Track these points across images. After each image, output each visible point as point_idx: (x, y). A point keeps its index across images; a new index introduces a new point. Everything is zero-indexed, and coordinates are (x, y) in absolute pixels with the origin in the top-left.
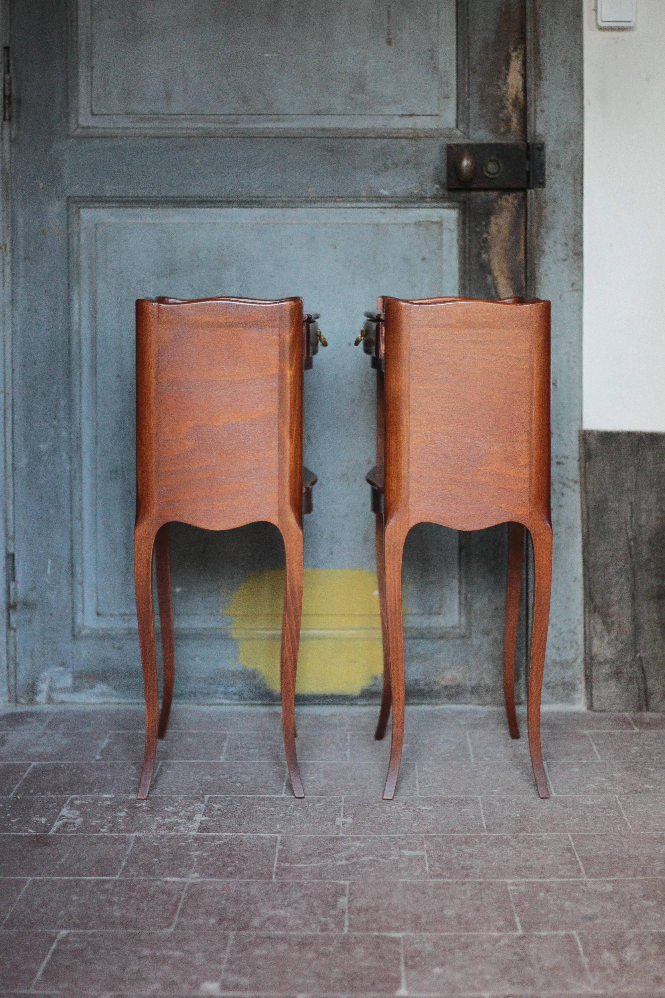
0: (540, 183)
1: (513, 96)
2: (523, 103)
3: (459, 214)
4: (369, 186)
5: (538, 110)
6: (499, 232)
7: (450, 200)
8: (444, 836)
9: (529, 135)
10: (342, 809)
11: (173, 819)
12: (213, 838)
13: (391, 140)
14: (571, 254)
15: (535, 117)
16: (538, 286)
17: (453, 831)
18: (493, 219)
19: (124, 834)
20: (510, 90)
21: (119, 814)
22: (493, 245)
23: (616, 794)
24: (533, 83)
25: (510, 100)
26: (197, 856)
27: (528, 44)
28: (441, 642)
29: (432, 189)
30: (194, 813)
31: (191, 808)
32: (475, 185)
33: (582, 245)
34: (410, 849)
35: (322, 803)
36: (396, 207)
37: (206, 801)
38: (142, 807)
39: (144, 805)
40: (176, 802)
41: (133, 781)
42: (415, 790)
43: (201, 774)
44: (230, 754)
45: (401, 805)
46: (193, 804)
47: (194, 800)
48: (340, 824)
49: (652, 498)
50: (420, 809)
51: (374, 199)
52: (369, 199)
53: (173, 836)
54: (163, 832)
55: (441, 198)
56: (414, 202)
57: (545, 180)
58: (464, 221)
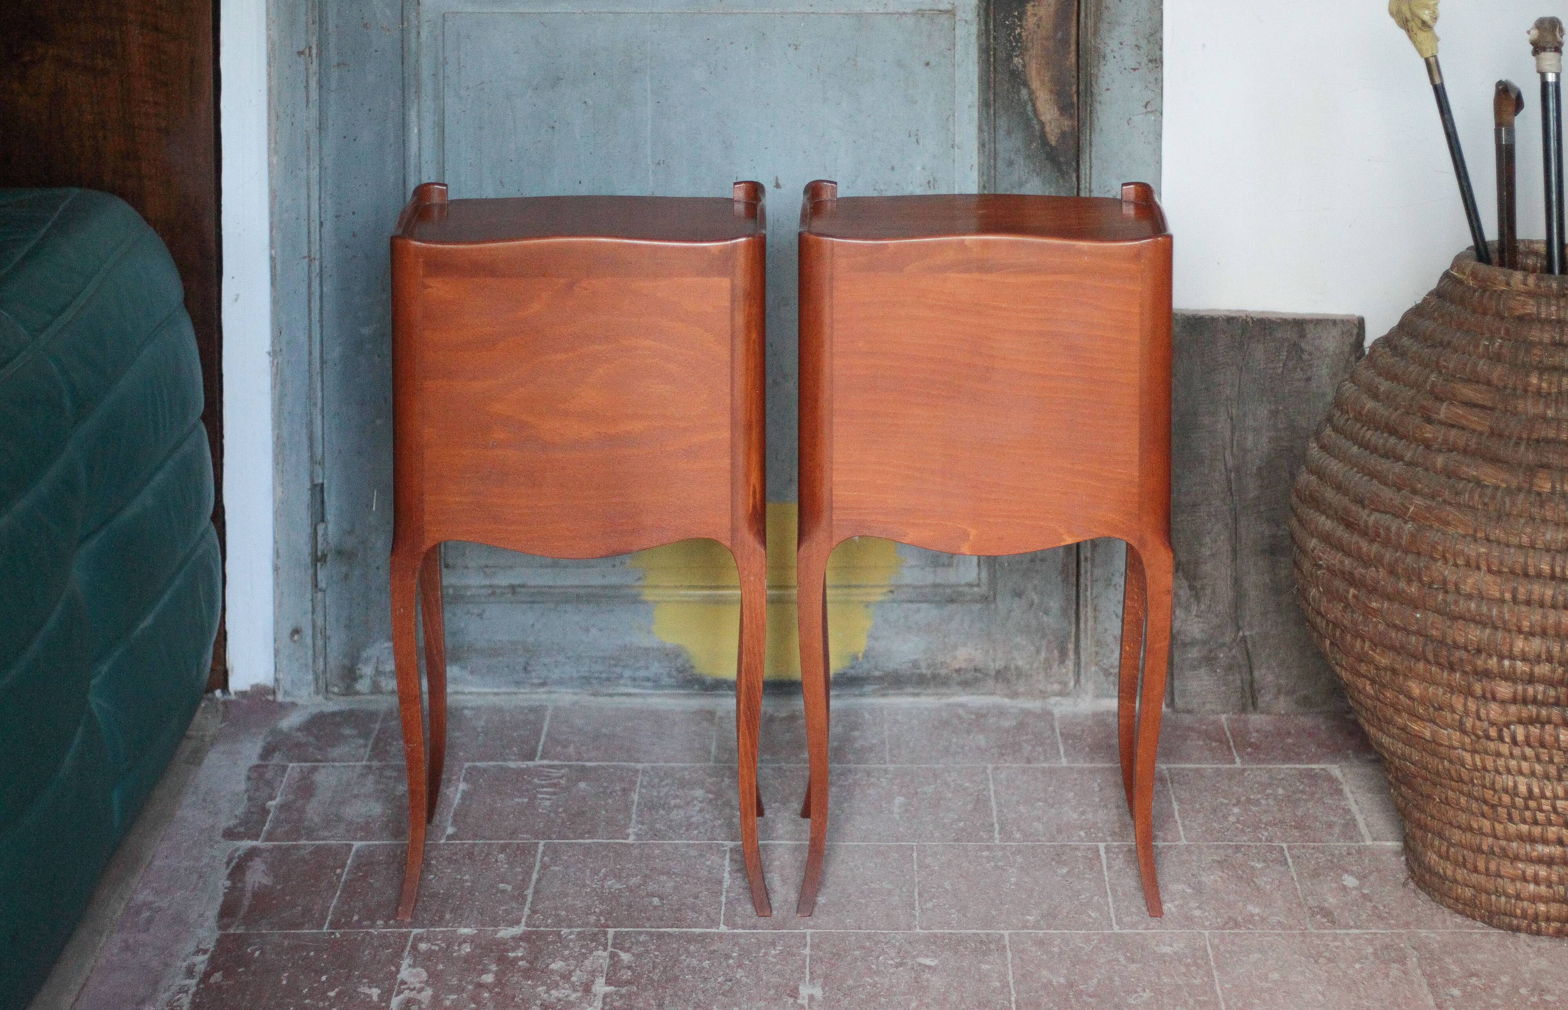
6: (1038, 26)
10: (807, 962)
11: (563, 991)
21: (484, 976)
22: (1029, 44)
23: (1206, 927)
28: (952, 606)
30: (593, 975)
31: (588, 963)
33: (1161, 49)
35: (778, 950)
37: (610, 942)
38: (516, 959)
39: (520, 954)
40: (567, 947)
41: (504, 892)
42: (914, 916)
43: (601, 874)
44: (643, 823)
45: (893, 955)
46: (591, 952)
47: (592, 941)
48: (806, 1002)
49: (1263, 412)
50: (920, 964)
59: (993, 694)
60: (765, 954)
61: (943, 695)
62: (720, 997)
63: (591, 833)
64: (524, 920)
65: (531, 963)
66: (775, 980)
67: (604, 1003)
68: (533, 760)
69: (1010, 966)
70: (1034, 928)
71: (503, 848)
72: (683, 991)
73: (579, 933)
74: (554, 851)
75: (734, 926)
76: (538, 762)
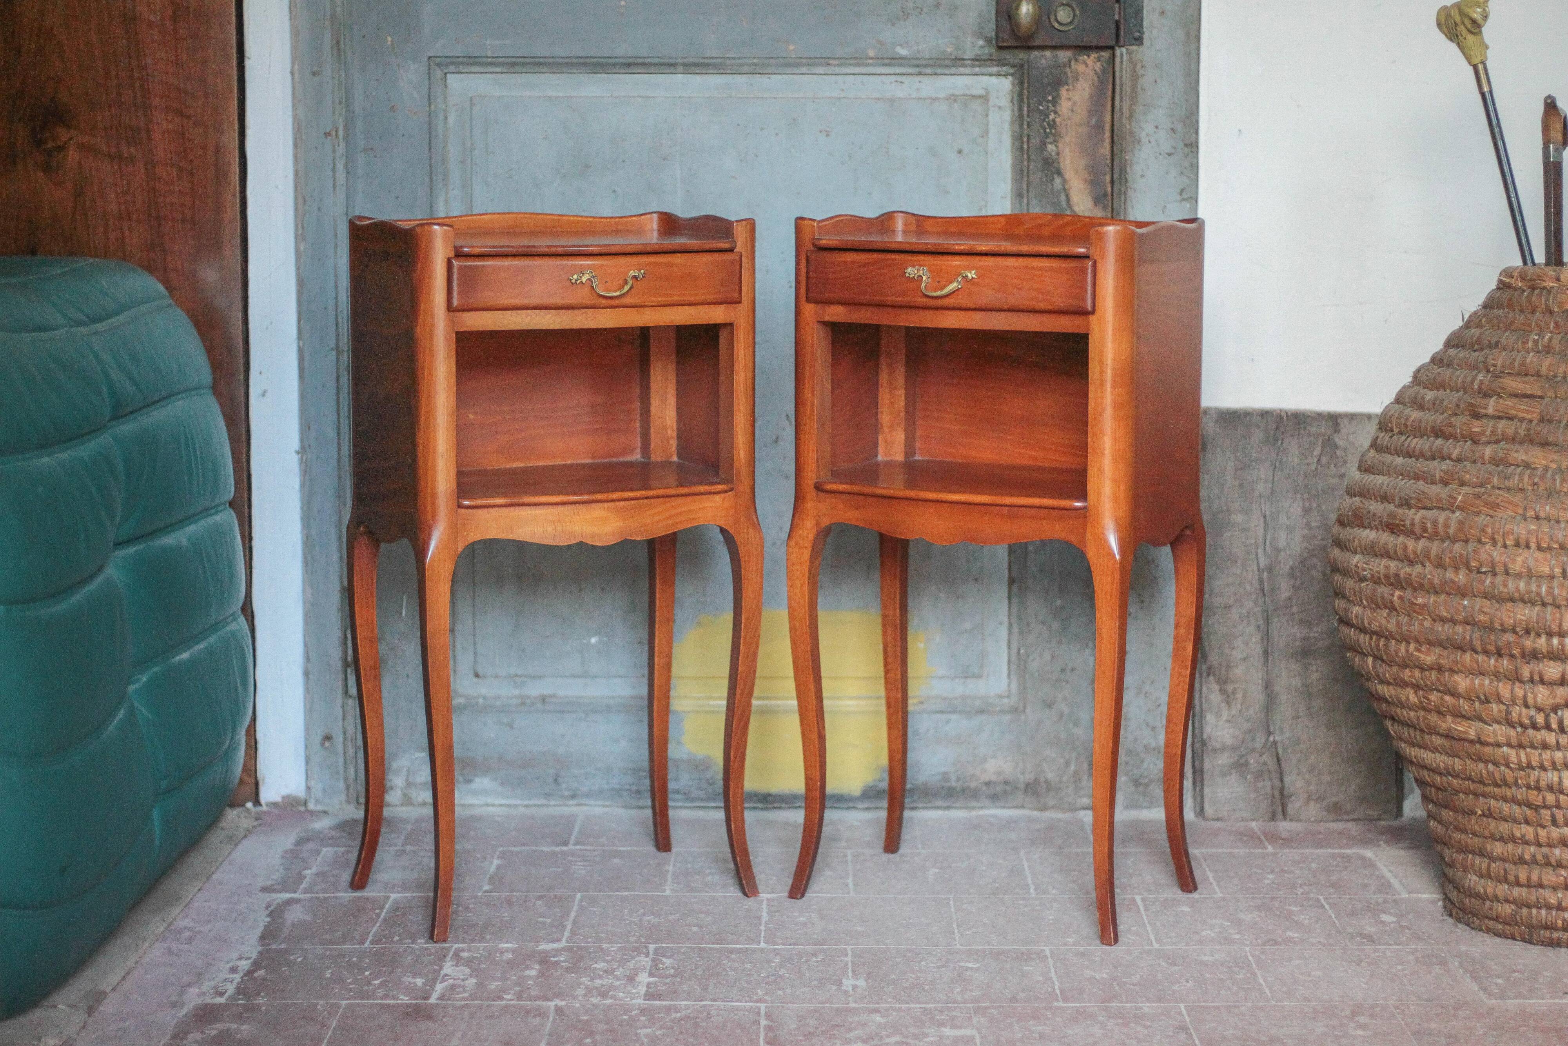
0: (1135, 39)
3: (1013, 84)
4: (880, 43)
6: (1073, 111)
7: (1000, 63)
8: (1000, 1007)
10: (850, 964)
11: (607, 981)
12: (668, 1010)
14: (1180, 145)
16: (1131, 193)
17: (1014, 999)
18: (1063, 91)
19: (537, 1002)
21: (527, 972)
22: (1063, 131)
23: (1246, 945)
26: (646, 1036)
28: (981, 718)
29: (974, 46)
30: (636, 972)
31: (631, 965)
32: (1037, 43)
33: (1197, 133)
34: (953, 1027)
35: (820, 958)
36: (920, 74)
37: (651, 953)
38: (557, 963)
39: (562, 960)
40: (608, 956)
41: (542, 923)
42: (953, 938)
43: (639, 914)
44: (678, 883)
45: (935, 961)
46: (633, 959)
47: (634, 952)
48: (850, 989)
49: (1297, 509)
50: (962, 965)
51: (887, 61)
52: (880, 61)
53: (610, 1006)
54: (595, 1000)
55: (985, 60)
56: (947, 66)
57: (1143, 33)
58: (1020, 95)
59: (1023, 807)
60: (806, 961)
61: (974, 808)
63: (628, 889)
64: (564, 940)
65: (574, 964)
66: (818, 976)
67: (649, 988)
68: (567, 846)
69: (1052, 968)
71: (540, 898)
72: (726, 981)
73: (620, 948)
74: (590, 900)
75: (775, 944)
76: (571, 847)
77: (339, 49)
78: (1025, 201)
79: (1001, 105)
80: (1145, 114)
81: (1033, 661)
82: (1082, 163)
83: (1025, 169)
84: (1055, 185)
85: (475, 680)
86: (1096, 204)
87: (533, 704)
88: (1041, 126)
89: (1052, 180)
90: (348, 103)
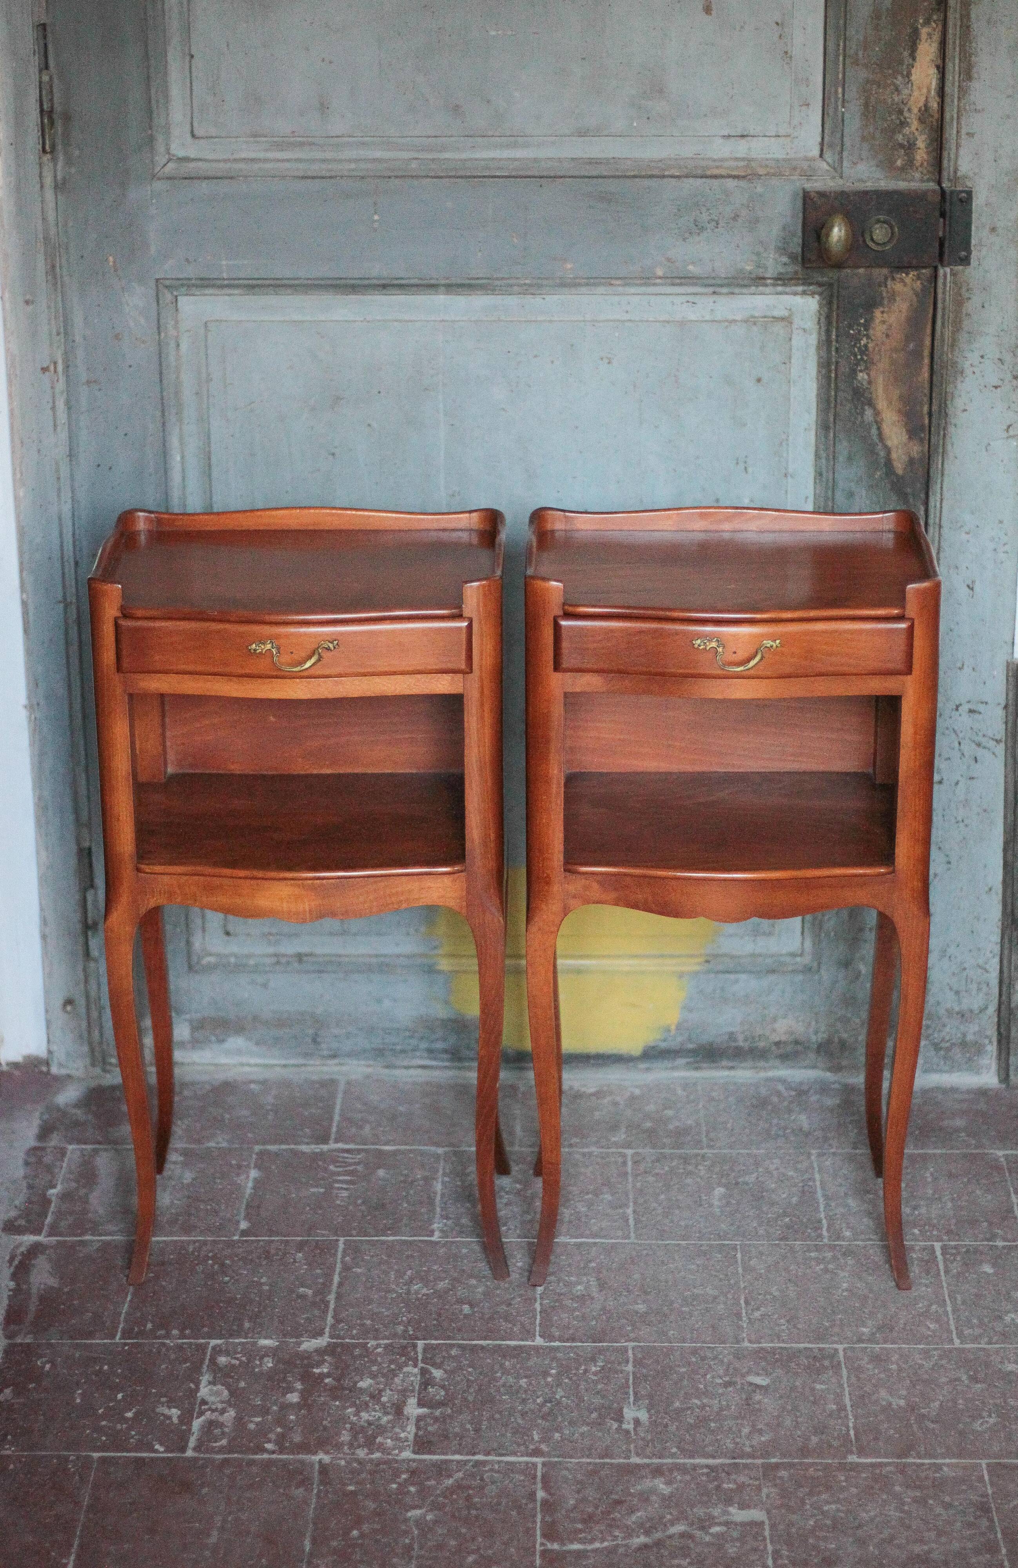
0: (961, 258)
1: (921, 104)
2: (936, 116)
3: (821, 305)
4: (669, 260)
5: (963, 132)
6: (887, 336)
7: (806, 282)
8: (791, 1464)
9: (945, 174)
10: (631, 1378)
11: (374, 1414)
12: (440, 1470)
13: (708, 181)
14: (1009, 376)
15: (958, 146)
16: (951, 429)
17: (804, 1451)
18: (877, 313)
19: (301, 1457)
20: (916, 93)
21: (289, 1397)
22: (876, 358)
24: (957, 84)
25: (915, 110)
26: (418, 1522)
27: (951, 15)
28: (772, 978)
29: (776, 262)
30: (405, 1394)
31: (398, 1382)
32: (849, 261)
34: (742, 1503)
35: (599, 1365)
36: (715, 292)
37: (420, 1358)
38: (322, 1376)
39: (325, 1370)
40: (374, 1362)
41: (303, 1297)
42: (740, 1328)
43: (406, 1277)
44: (447, 1218)
45: (721, 1372)
46: (400, 1368)
47: (402, 1355)
48: (631, 1427)
50: (751, 1384)
51: (678, 281)
52: (669, 281)
53: (379, 1463)
54: (361, 1453)
55: (791, 279)
56: (745, 286)
57: (969, 252)
58: (828, 317)
59: (814, 1067)
60: (586, 1371)
61: (761, 1068)
62: (540, 1421)
63: (393, 1229)
64: (327, 1330)
65: (338, 1380)
66: (597, 1401)
67: (418, 1428)
68: (327, 1143)
69: (846, 1385)
70: (869, 1341)
71: (300, 1246)
72: (500, 1413)
73: (386, 1347)
74: (353, 1249)
75: (552, 1338)
76: (333, 1146)
77: (55, 278)
78: (832, 435)
79: (806, 327)
80: (969, 342)
81: (829, 920)
82: (896, 393)
83: (832, 399)
84: (865, 417)
85: (226, 938)
86: (910, 438)
87: (288, 963)
88: (850, 352)
89: (863, 410)
90: (66, 330)
